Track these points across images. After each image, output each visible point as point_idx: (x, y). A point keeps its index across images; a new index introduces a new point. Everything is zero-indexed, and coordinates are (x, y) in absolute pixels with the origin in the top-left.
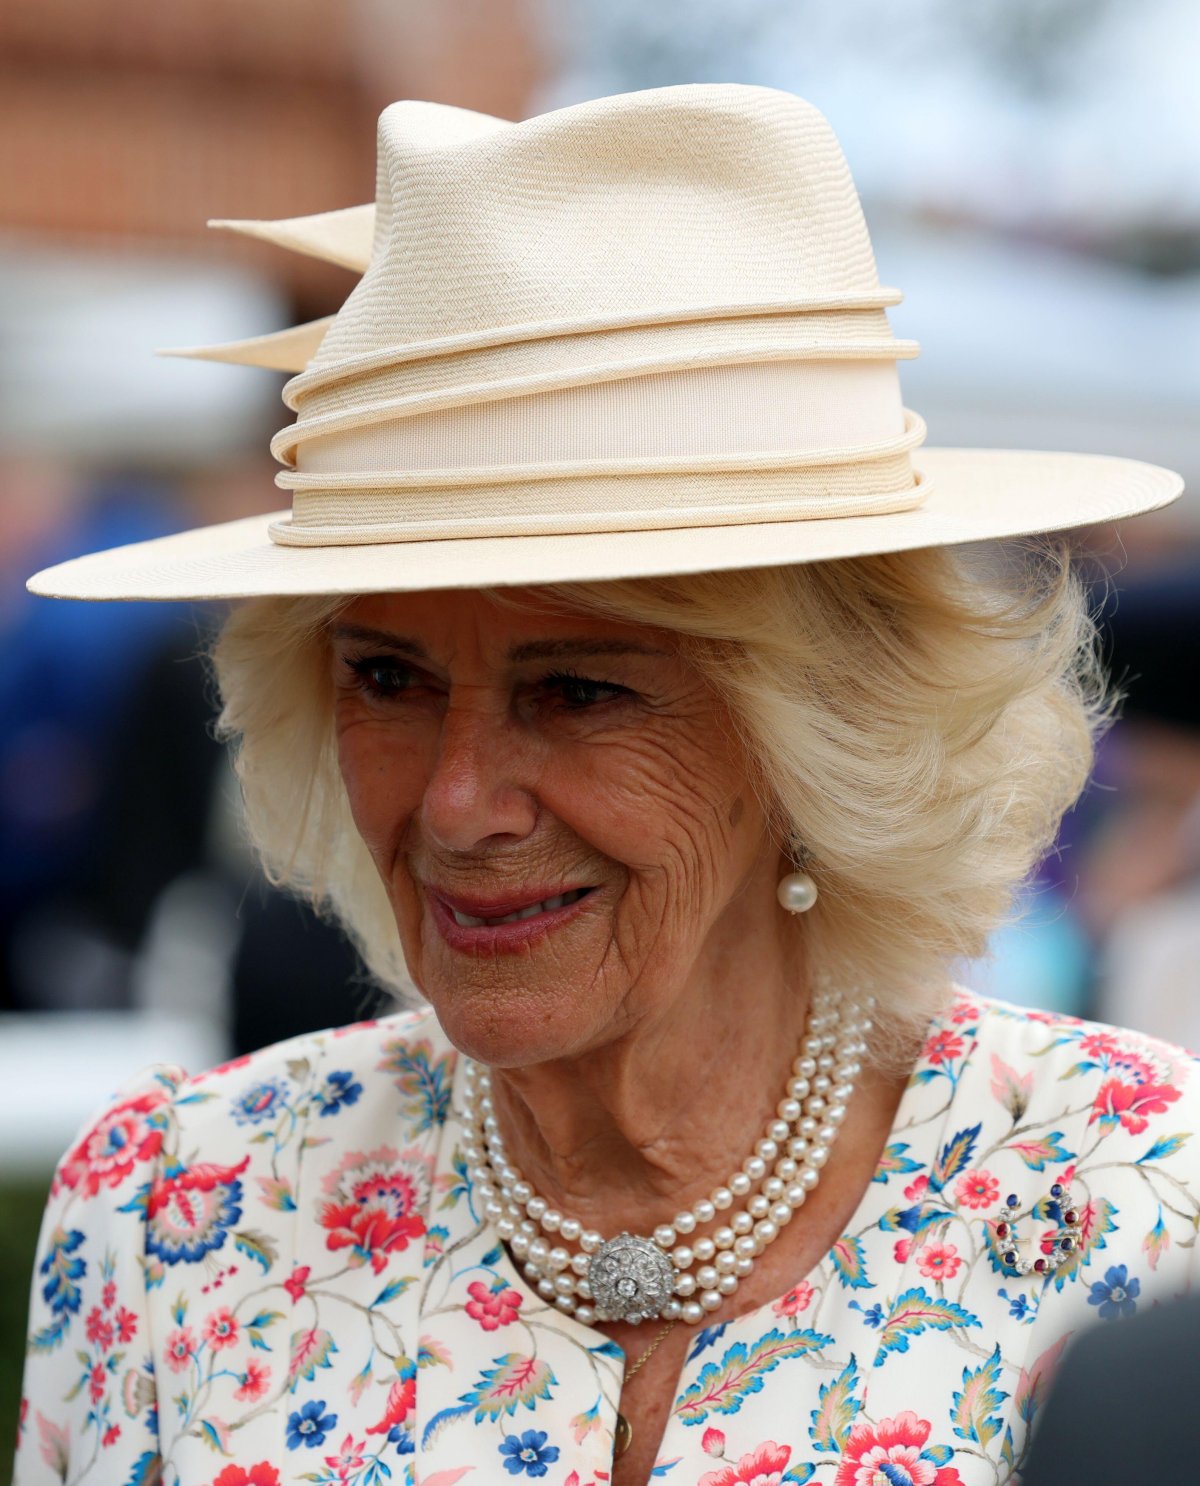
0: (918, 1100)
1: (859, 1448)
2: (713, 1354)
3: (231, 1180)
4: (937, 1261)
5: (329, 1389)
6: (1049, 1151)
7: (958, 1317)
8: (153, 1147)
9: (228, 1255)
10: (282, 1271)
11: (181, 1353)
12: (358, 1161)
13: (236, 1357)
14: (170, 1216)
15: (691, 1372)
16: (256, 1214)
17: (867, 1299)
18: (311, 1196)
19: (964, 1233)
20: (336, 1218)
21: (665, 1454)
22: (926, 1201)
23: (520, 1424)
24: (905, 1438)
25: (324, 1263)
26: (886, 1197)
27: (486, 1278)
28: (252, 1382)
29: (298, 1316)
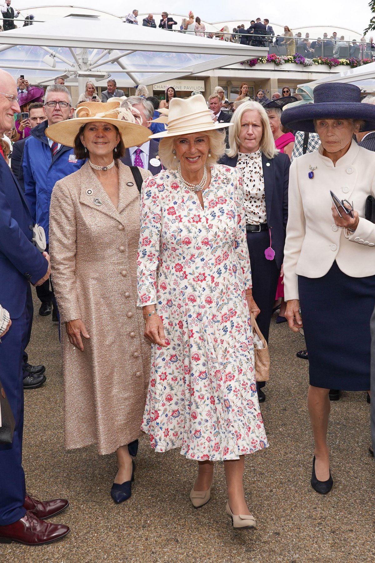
0: (212, 172)
1: (218, 198)
2: (204, 193)
3: (163, 185)
4: (219, 184)
5: (176, 200)
6: (223, 174)
7: (222, 188)
8: (155, 183)
9: (165, 191)
10: (169, 192)
11: (163, 199)
12: (172, 182)
13: (168, 198)
14: (159, 188)
15: (203, 194)
16: (166, 187)
17: (215, 187)
18: (170, 185)
19: (220, 181)
20: (172, 187)
21: (204, 201)
22: (216, 179)
23: (193, 201)
24: (221, 197)
25: (172, 190)
26: (213, 179)
27: (185, 190)
28: (169, 200)
29: (171, 195)
